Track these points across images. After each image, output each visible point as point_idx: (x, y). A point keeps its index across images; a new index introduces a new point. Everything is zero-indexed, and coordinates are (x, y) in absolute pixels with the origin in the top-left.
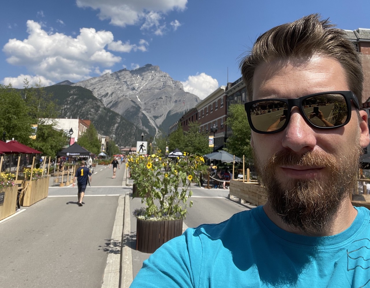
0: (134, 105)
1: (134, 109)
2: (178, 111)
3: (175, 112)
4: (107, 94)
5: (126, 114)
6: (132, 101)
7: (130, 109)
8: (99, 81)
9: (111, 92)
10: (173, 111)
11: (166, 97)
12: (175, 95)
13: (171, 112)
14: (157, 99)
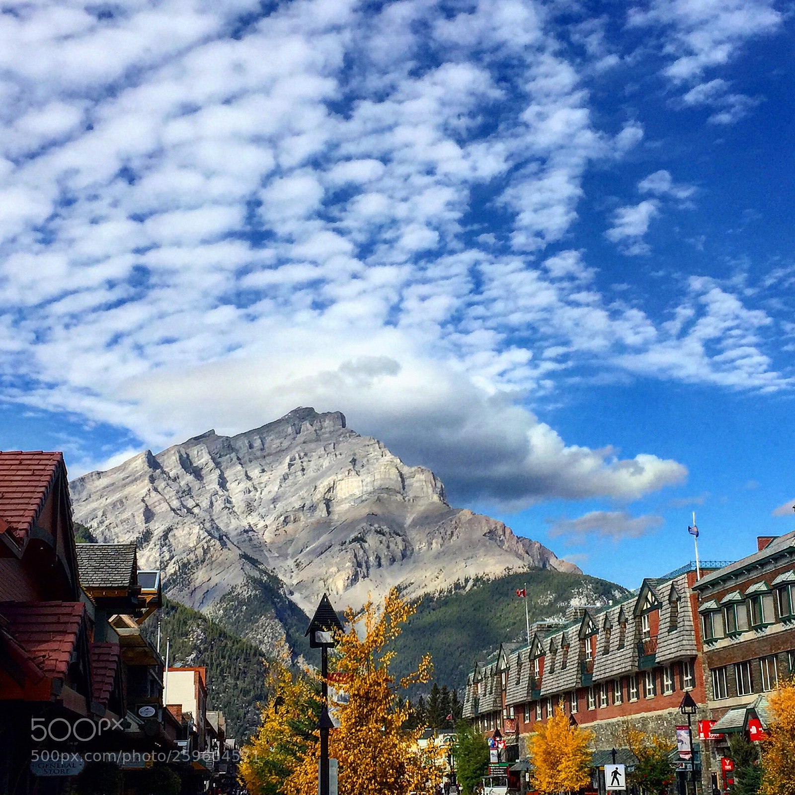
0: (256, 574)
1: (255, 588)
2: (429, 589)
3: (421, 592)
4: (147, 536)
5: (225, 610)
6: (245, 556)
7: (239, 590)
8: (113, 484)
9: (163, 528)
10: (409, 589)
11: (380, 532)
12: (414, 524)
13: (404, 592)
14: (343, 544)
